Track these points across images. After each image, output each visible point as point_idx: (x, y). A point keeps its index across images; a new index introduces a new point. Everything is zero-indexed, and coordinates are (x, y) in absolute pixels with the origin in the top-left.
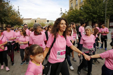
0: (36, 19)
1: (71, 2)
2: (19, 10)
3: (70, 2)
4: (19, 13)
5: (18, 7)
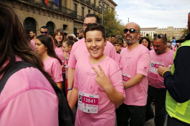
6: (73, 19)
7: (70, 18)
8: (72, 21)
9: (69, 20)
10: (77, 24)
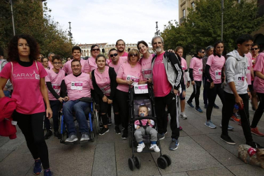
1: (183, 7)
2: (70, 28)
3: (181, 6)
4: (70, 34)
5: (70, 23)
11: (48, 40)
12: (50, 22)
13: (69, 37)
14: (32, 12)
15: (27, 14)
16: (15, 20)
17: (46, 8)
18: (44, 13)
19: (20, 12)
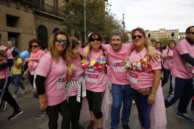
0: (157, 31)
2: (124, 18)
4: (123, 23)
5: (123, 14)
6: (31, 6)
7: (24, 4)
8: (30, 11)
9: (22, 8)
10: (47, 19)
11: (108, 28)
12: (110, 14)
13: (122, 25)
14: (98, 7)
15: (94, 8)
16: (86, 13)
17: (108, 4)
18: (106, 8)
19: (90, 8)
